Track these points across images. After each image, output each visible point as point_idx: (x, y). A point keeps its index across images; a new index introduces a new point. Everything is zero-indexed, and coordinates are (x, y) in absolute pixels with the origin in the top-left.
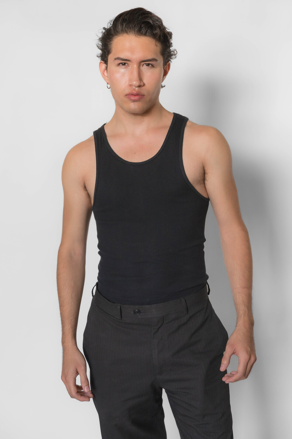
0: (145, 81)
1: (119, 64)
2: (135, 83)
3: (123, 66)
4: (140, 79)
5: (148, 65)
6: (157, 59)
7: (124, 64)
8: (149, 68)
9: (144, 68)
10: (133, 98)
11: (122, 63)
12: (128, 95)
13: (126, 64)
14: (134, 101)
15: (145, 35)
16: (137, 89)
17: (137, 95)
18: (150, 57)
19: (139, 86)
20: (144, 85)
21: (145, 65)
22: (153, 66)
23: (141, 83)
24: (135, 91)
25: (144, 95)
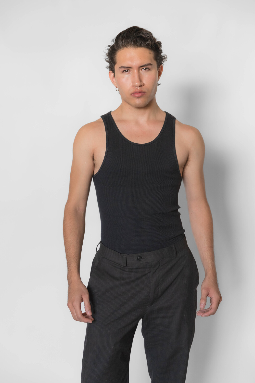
0: (144, 81)
1: (123, 71)
2: (137, 84)
3: (127, 73)
4: (141, 80)
5: (145, 69)
6: (152, 64)
7: (127, 71)
8: (146, 71)
9: (143, 72)
10: (137, 95)
11: (125, 70)
12: (133, 94)
13: (129, 71)
14: (138, 97)
15: (140, 46)
16: (139, 88)
17: (140, 92)
18: (146, 63)
19: (141, 86)
20: (144, 85)
21: (143, 69)
22: (149, 69)
23: (141, 83)
24: (138, 90)
25: (144, 93)
